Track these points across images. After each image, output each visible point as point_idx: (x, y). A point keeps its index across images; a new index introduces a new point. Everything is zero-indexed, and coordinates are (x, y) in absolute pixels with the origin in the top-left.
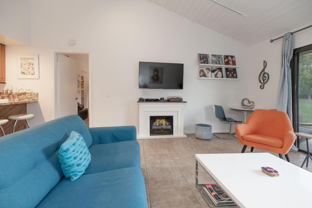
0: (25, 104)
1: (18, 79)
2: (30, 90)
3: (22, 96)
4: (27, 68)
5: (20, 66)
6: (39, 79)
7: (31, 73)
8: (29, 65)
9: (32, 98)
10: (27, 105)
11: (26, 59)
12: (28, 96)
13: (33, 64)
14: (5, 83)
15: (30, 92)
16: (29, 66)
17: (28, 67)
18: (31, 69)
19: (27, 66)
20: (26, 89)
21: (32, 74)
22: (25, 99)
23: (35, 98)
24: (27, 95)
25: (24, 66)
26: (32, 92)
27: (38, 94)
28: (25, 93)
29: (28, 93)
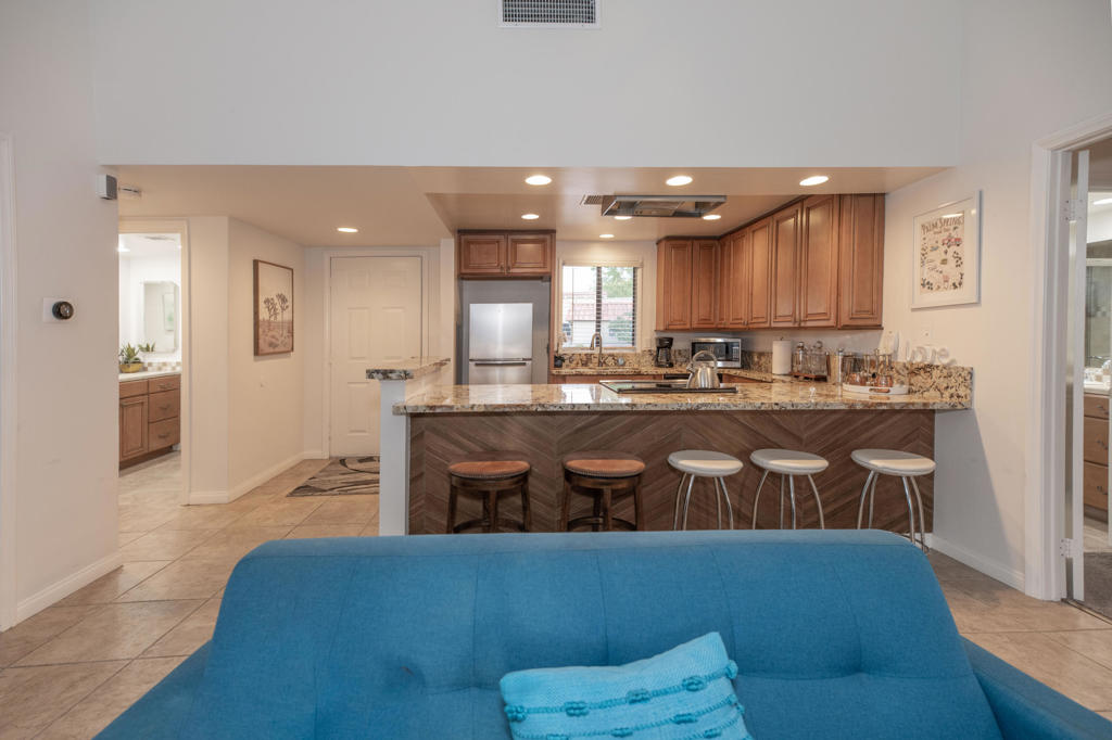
0: (928, 413)
1: (913, 310)
2: (946, 356)
3: (919, 380)
4: (938, 263)
5: (918, 256)
6: (978, 303)
7: (950, 283)
8: (945, 247)
9: (953, 390)
10: (937, 416)
11: (939, 225)
12: (937, 381)
13: (958, 242)
14: (879, 327)
15: (945, 361)
16: (946, 252)
17: (944, 257)
18: (952, 262)
19: (937, 256)
20: (934, 352)
21: (954, 284)
22: (928, 390)
23: (962, 392)
24: (936, 373)
25: (931, 255)
26: (953, 361)
27: (971, 374)
28: (930, 366)
29: (937, 367)
